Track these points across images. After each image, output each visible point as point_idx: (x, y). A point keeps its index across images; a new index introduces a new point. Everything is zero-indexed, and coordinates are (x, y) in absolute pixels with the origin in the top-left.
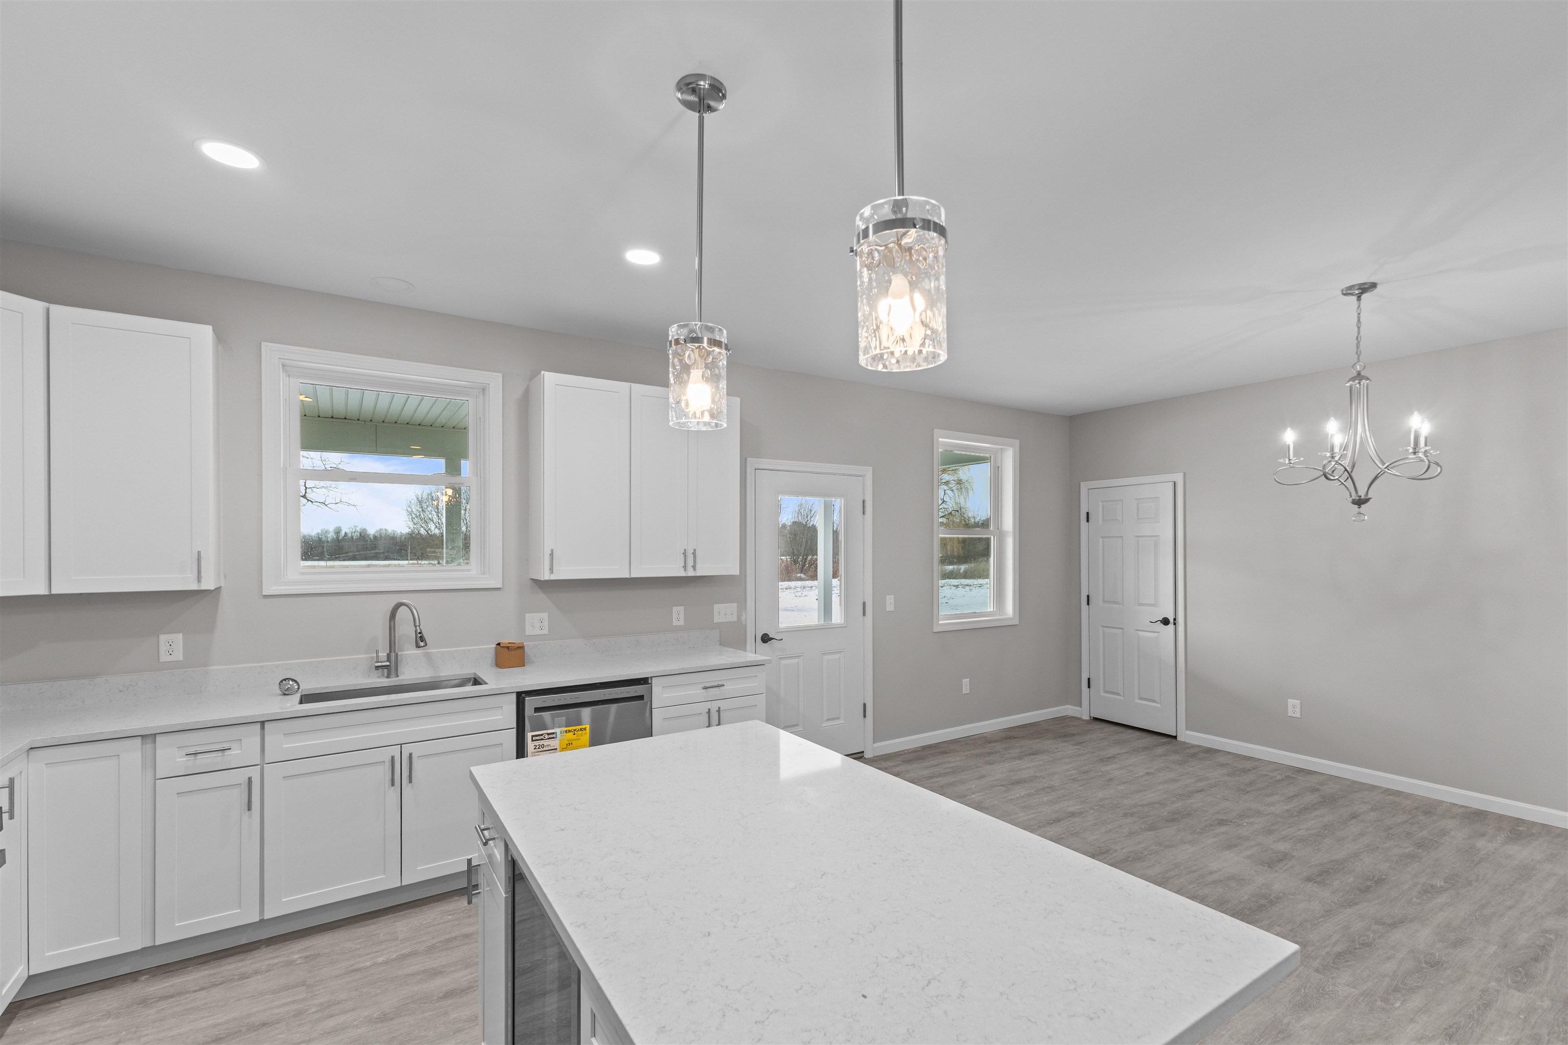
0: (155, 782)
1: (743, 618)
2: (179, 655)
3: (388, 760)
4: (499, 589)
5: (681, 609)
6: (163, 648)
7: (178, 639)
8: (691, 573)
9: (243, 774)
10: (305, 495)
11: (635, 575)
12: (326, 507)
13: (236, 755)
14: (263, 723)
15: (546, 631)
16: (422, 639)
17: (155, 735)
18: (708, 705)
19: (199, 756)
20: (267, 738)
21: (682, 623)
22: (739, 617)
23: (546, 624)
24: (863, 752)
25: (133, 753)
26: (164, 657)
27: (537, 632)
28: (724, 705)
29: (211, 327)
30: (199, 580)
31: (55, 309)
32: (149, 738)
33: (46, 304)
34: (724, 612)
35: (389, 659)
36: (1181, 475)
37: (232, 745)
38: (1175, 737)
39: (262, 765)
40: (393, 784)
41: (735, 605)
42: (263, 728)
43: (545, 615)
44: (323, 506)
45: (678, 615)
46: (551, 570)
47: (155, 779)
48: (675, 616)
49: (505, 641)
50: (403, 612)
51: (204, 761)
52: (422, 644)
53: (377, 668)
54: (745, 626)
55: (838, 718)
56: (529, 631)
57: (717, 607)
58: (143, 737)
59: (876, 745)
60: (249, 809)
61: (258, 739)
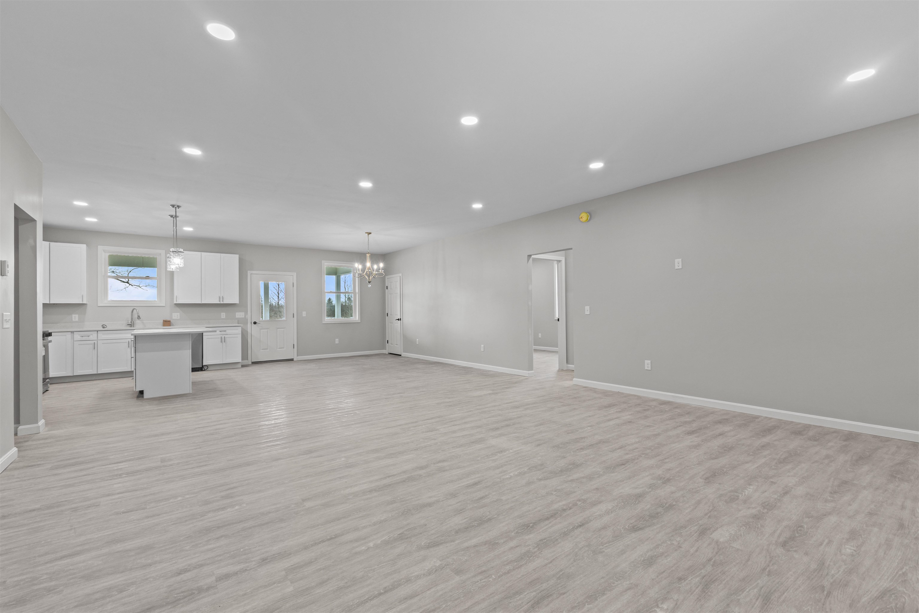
0: (74, 342)
1: (247, 317)
2: (77, 320)
3: (128, 342)
4: (164, 306)
5: (224, 313)
6: (73, 318)
7: (77, 316)
8: (222, 303)
9: (93, 342)
10: (128, 282)
11: (203, 302)
12: (140, 288)
13: (91, 338)
14: (97, 331)
15: (179, 318)
16: (139, 317)
17: (74, 332)
18: (222, 336)
19: (83, 337)
20: (98, 335)
21: (224, 317)
22: (245, 316)
23: (179, 316)
24: (293, 359)
25: (69, 335)
26: (73, 320)
27: (176, 318)
28: (226, 336)
29: (85, 245)
30: (83, 301)
31: (51, 243)
32: (72, 332)
33: (49, 242)
34: (240, 315)
35: (131, 323)
36: (401, 274)
37: (91, 335)
38: (401, 355)
39: (97, 340)
40: (129, 347)
41: (244, 313)
42: (97, 332)
43: (179, 314)
44: (138, 288)
45: (223, 315)
46: (176, 301)
47: (74, 341)
48: (222, 315)
49: (165, 319)
50: (135, 311)
51: (84, 338)
52: (139, 318)
53: (128, 325)
54: (247, 319)
55: (283, 348)
56: (173, 318)
57: (237, 313)
58: (71, 332)
59: (298, 357)
60: (94, 349)
61: (96, 335)
